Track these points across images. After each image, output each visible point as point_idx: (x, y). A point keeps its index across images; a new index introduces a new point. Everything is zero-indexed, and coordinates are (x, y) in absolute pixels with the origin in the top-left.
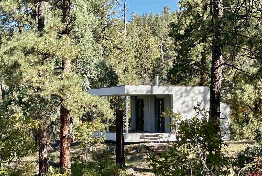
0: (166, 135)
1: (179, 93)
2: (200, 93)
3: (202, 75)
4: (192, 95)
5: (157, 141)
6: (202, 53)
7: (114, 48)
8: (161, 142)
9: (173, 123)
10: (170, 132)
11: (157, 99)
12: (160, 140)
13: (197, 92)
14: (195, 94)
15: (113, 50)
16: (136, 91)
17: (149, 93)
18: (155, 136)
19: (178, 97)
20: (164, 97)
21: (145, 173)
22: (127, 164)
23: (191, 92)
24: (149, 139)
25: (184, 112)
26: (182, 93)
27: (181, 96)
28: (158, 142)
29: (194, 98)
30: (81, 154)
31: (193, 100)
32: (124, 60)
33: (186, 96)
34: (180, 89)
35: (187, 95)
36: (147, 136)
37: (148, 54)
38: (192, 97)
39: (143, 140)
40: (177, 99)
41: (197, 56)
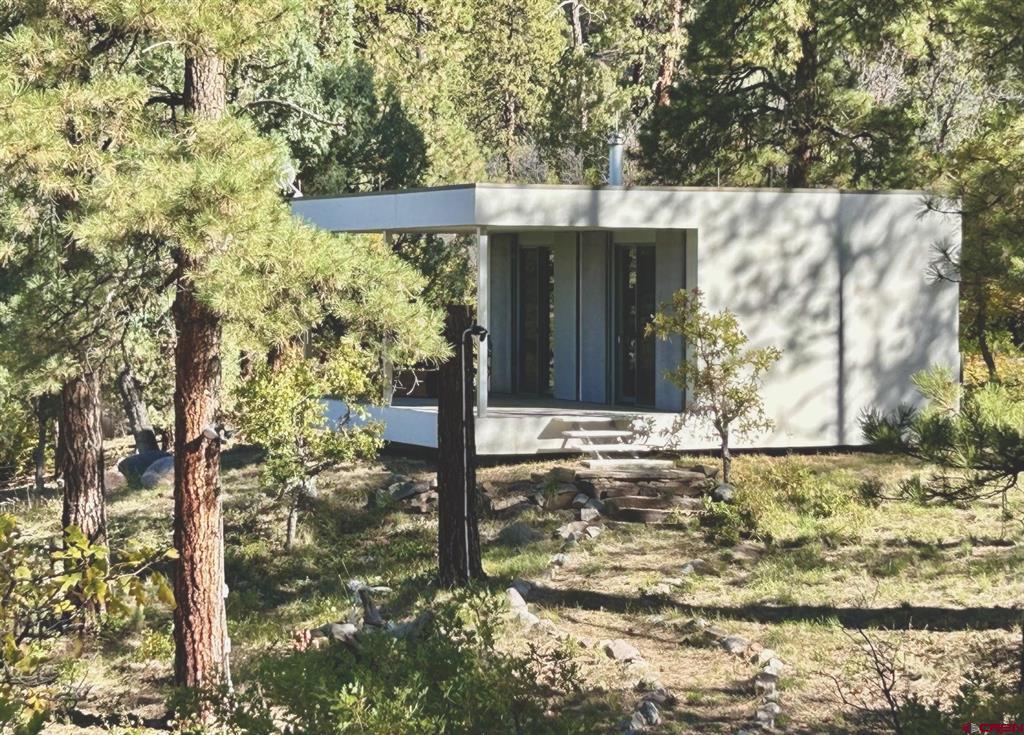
0: (664, 420)
1: (723, 219)
2: (818, 219)
3: (801, 133)
4: (780, 228)
5: (621, 447)
6: (803, 35)
7: (390, 10)
8: (642, 455)
9: (701, 365)
10: (681, 406)
11: (618, 247)
12: (639, 445)
13: (805, 215)
14: (797, 226)
15: (387, 20)
16: (519, 210)
17: (582, 223)
18: (613, 425)
19: (718, 237)
20: (652, 240)
21: (581, 614)
22: (489, 567)
23: (779, 215)
24: (585, 440)
25: (746, 310)
26: (734, 222)
27: (732, 236)
28: (627, 455)
29: (792, 246)
30: (265, 511)
31: (785, 256)
32: (434, 66)
33: (753, 235)
34: (727, 204)
35: (760, 231)
36: (575, 426)
37: (519, 41)
38: (782, 241)
39: (555, 445)
40: (714, 250)
41: (781, 48)
